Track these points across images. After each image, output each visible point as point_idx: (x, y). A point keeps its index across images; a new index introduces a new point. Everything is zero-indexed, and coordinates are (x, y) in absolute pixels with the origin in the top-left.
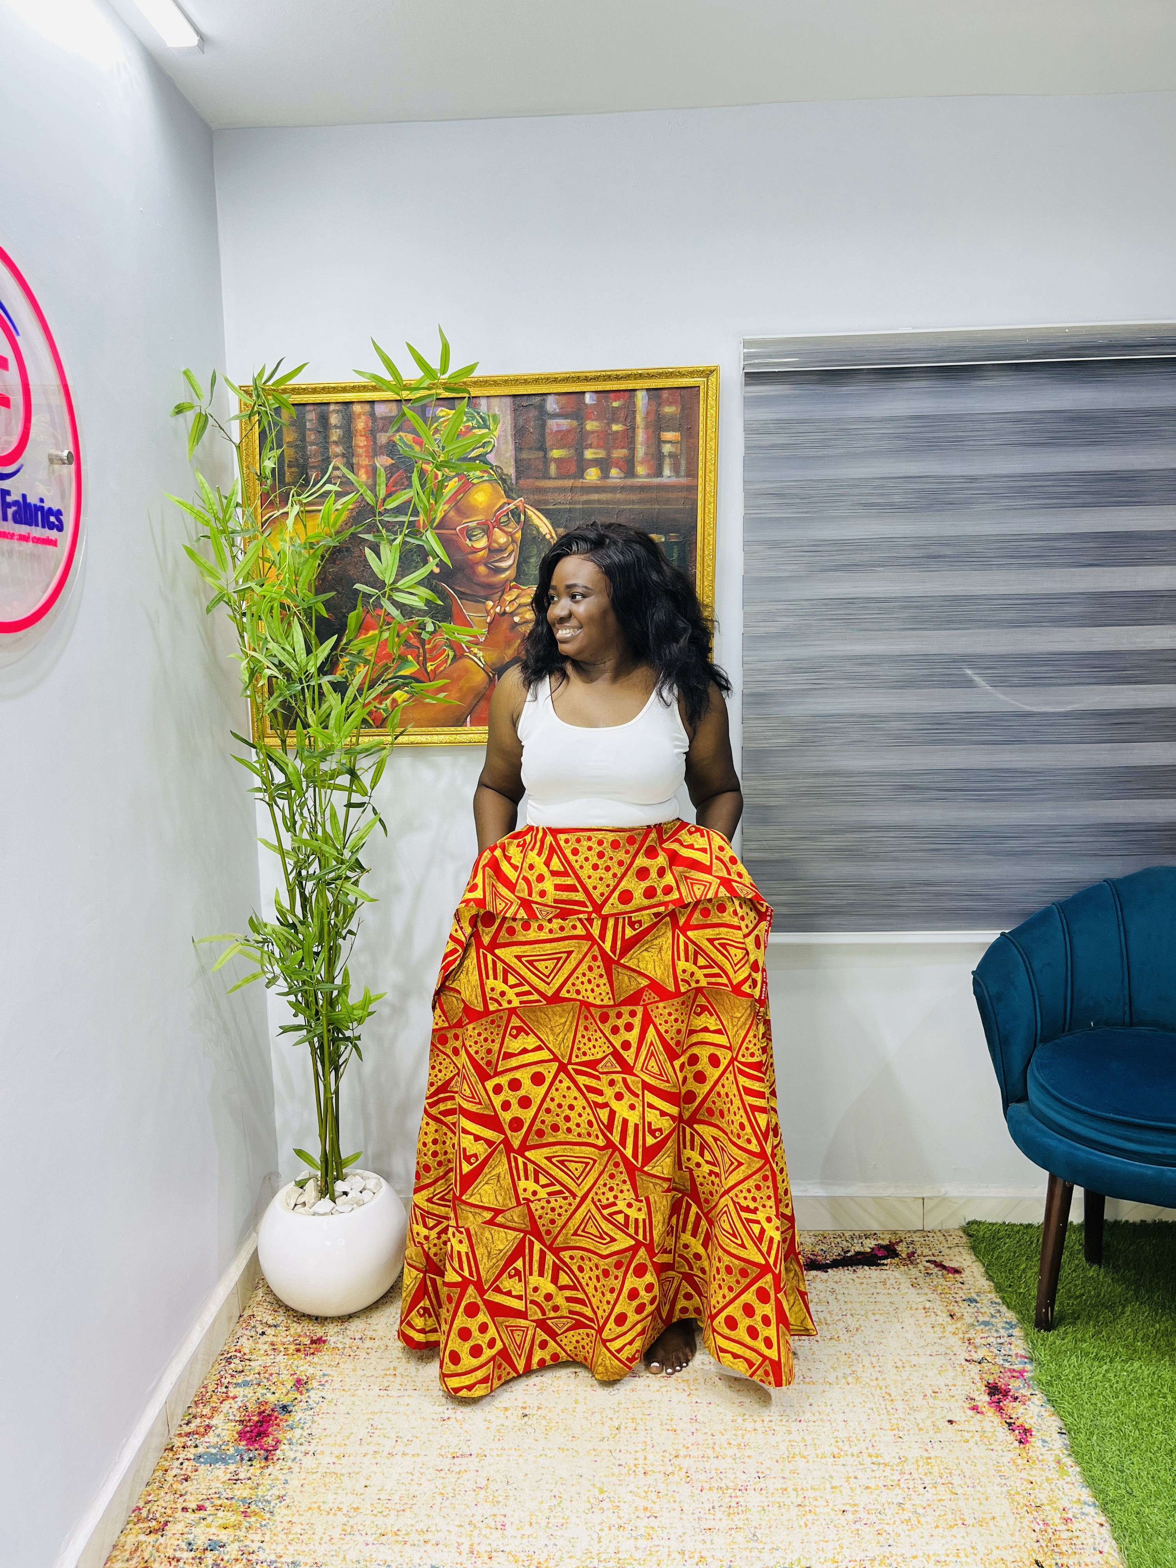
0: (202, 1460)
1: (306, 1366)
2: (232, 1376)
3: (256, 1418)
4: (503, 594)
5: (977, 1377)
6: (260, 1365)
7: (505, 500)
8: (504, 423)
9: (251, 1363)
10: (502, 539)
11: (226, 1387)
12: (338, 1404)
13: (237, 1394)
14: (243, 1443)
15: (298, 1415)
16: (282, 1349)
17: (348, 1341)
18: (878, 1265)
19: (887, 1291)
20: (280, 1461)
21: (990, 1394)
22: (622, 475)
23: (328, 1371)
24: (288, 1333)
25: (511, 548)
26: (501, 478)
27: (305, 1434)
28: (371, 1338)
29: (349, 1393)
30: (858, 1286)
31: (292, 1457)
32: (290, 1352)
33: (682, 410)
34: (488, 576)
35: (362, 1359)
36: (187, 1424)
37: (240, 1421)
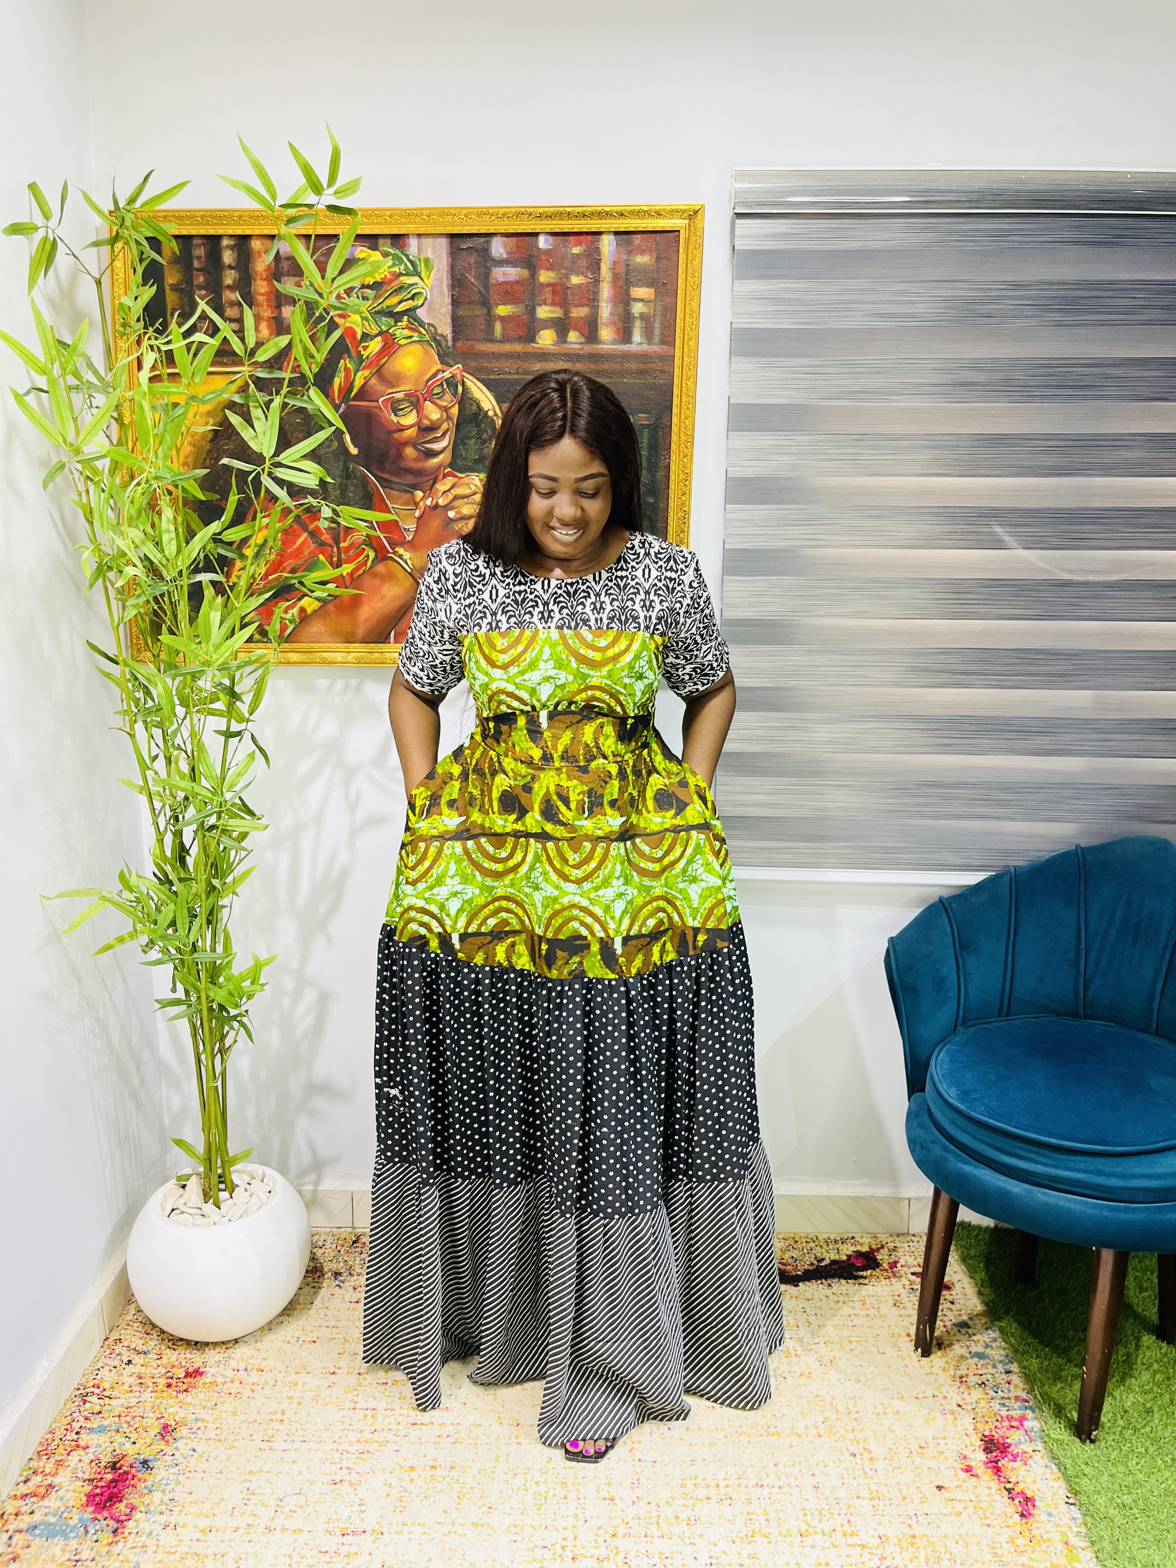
0: (37, 1532)
1: (177, 1408)
2: (86, 1419)
3: (109, 1477)
4: (435, 482)
5: (971, 1428)
6: (122, 1406)
7: (439, 366)
8: (438, 270)
9: (113, 1402)
10: (433, 413)
11: (77, 1433)
12: (210, 1459)
13: (90, 1443)
14: (91, 1509)
15: (161, 1473)
16: (151, 1384)
17: (230, 1374)
18: (856, 1278)
19: (865, 1312)
20: (133, 1536)
21: (987, 1450)
22: (583, 340)
23: (203, 1414)
24: (159, 1362)
25: (445, 426)
26: (435, 340)
27: (166, 1499)
28: (258, 1370)
29: (226, 1445)
30: (832, 1304)
31: (147, 1531)
32: (160, 1387)
33: (659, 259)
34: (417, 460)
35: (245, 1398)
36: (25, 1482)
37: (89, 1480)
